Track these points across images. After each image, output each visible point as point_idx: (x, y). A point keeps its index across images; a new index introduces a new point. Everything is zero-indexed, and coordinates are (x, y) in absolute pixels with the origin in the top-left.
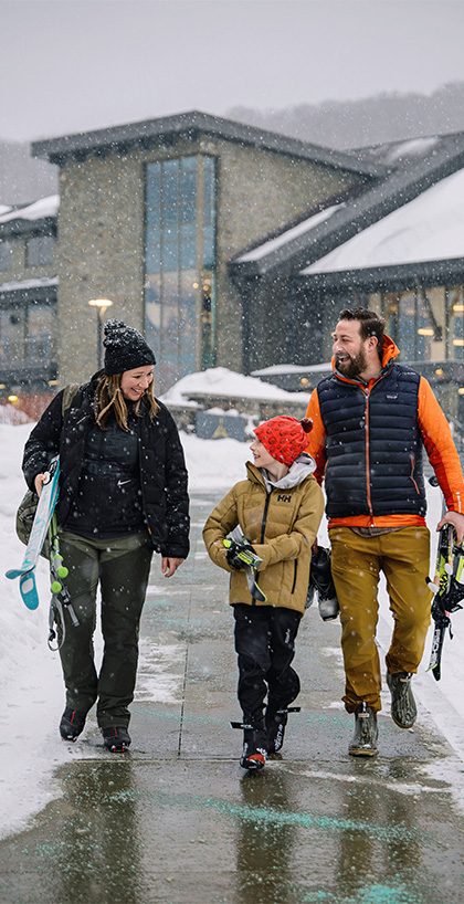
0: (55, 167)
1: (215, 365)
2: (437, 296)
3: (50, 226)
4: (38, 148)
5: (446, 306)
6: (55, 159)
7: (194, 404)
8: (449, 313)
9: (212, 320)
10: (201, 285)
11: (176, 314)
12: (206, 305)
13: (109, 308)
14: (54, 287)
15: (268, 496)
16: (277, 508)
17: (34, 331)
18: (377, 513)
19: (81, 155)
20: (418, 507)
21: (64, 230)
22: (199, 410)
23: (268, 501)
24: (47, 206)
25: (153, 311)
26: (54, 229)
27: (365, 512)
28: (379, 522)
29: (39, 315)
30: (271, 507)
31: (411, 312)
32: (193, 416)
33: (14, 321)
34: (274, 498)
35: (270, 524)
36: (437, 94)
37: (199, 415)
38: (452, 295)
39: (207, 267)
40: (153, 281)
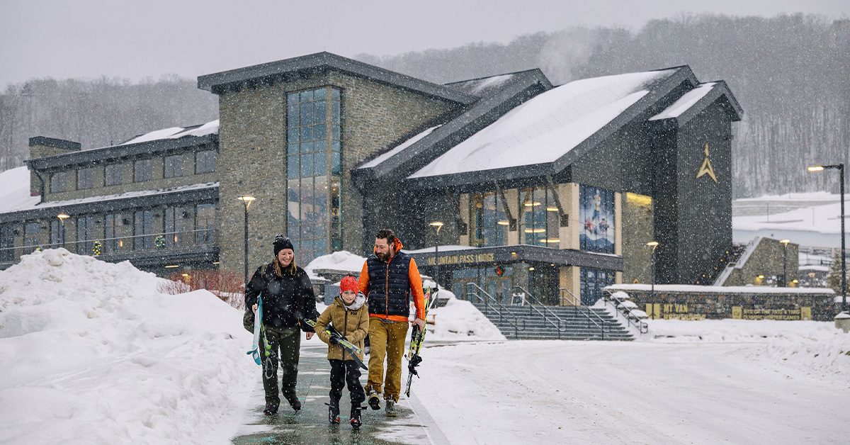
0: (217, 97)
1: (341, 249)
2: (512, 196)
3: (213, 142)
4: (203, 81)
5: (519, 203)
6: (218, 90)
7: (322, 278)
8: (521, 208)
9: (339, 214)
10: (331, 188)
11: (311, 210)
12: (335, 203)
13: (254, 202)
14: (217, 188)
15: (346, 312)
16: (351, 318)
17: (201, 223)
18: (390, 314)
19: (236, 87)
20: (407, 314)
21: (223, 145)
22: (327, 282)
23: (346, 314)
24: (212, 127)
25: (293, 208)
26: (217, 144)
27: (384, 313)
28: (390, 318)
29: (205, 211)
30: (348, 317)
31: (493, 208)
32: (323, 288)
33: (186, 216)
34: (349, 313)
35: (349, 325)
36: (513, 44)
37: (326, 287)
38: (523, 194)
39: (335, 173)
40: (293, 183)
